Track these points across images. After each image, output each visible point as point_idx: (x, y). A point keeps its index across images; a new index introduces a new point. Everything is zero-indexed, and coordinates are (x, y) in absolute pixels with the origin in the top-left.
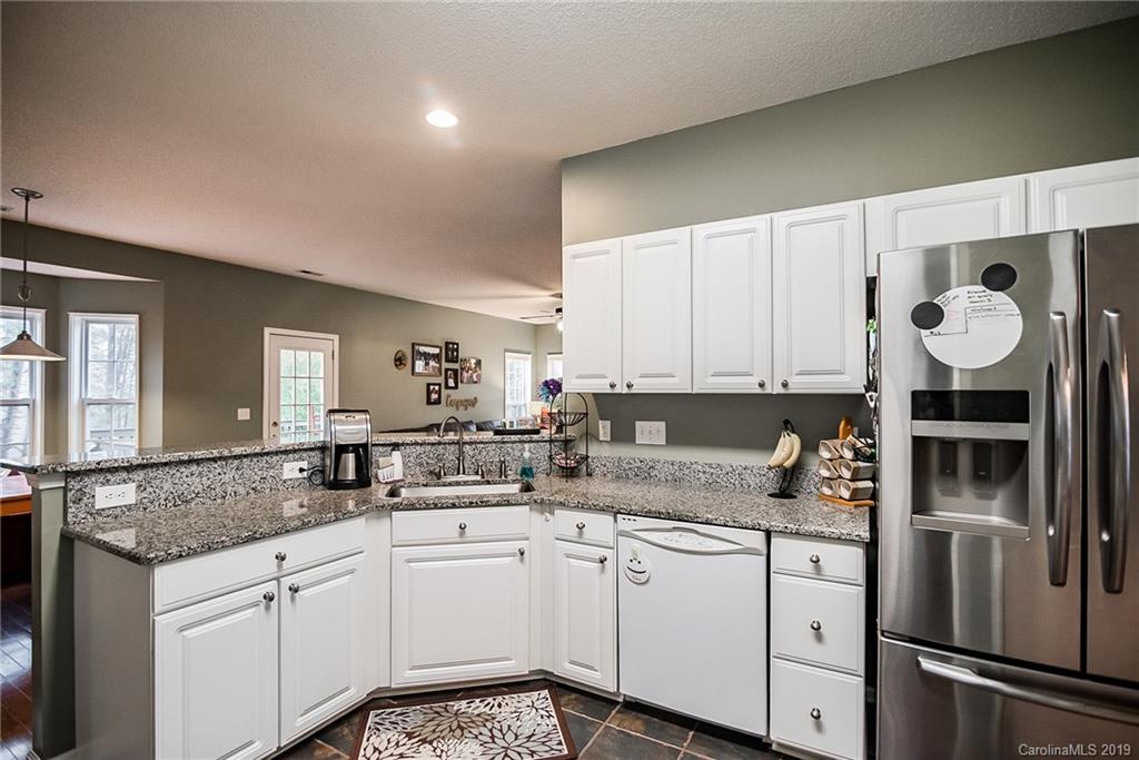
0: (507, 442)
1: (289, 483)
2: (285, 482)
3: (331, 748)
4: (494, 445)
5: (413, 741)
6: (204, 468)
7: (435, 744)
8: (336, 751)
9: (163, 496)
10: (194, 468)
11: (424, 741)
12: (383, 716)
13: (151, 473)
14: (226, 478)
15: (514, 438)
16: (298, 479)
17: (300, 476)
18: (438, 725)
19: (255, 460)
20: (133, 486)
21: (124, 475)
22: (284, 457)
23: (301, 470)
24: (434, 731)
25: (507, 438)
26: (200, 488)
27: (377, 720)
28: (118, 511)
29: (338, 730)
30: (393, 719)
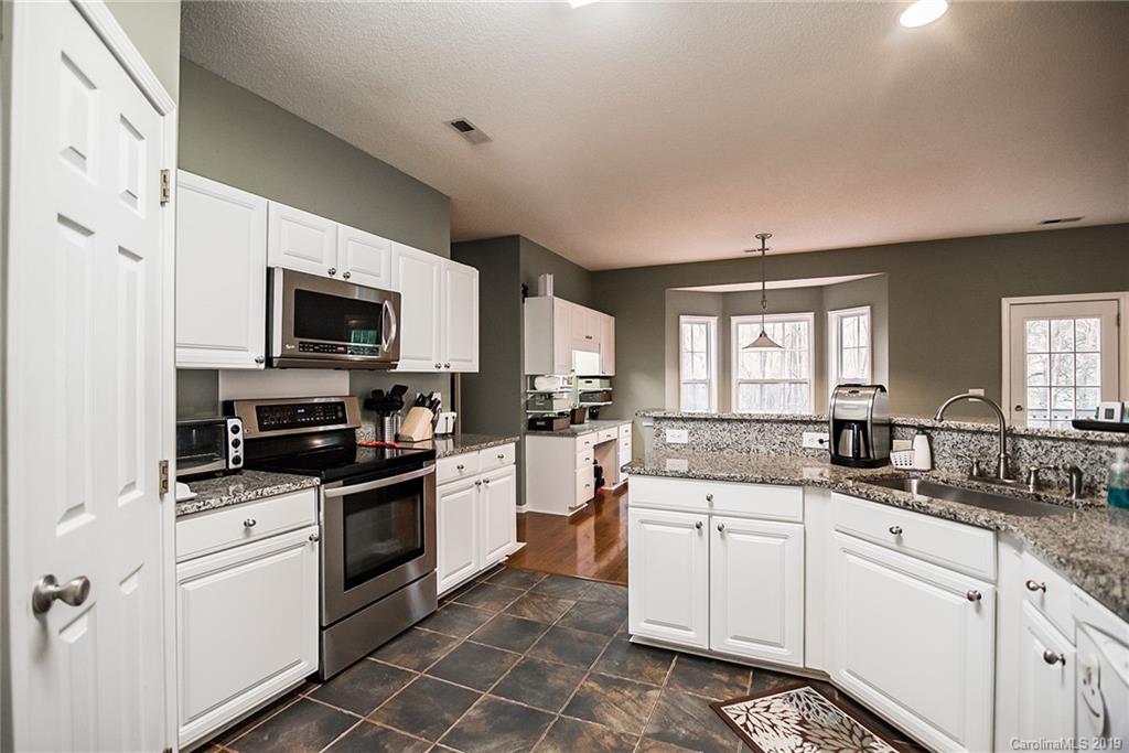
0: (1100, 443)
1: (808, 451)
2: (804, 449)
3: (750, 682)
4: (1072, 445)
5: (798, 728)
6: (734, 426)
7: (805, 744)
8: (749, 686)
9: (705, 442)
10: (726, 425)
11: (803, 735)
12: (811, 697)
13: (698, 425)
14: (749, 437)
15: (1106, 435)
16: (818, 450)
17: (820, 446)
18: (835, 738)
19: (775, 426)
20: (686, 432)
21: (681, 423)
22: (804, 426)
23: (821, 442)
24: (823, 738)
25: (1093, 435)
26: (730, 442)
27: (802, 696)
28: (678, 447)
29: (771, 678)
30: (814, 704)
